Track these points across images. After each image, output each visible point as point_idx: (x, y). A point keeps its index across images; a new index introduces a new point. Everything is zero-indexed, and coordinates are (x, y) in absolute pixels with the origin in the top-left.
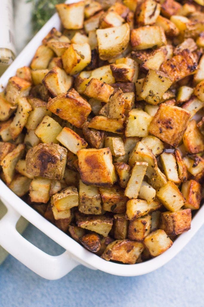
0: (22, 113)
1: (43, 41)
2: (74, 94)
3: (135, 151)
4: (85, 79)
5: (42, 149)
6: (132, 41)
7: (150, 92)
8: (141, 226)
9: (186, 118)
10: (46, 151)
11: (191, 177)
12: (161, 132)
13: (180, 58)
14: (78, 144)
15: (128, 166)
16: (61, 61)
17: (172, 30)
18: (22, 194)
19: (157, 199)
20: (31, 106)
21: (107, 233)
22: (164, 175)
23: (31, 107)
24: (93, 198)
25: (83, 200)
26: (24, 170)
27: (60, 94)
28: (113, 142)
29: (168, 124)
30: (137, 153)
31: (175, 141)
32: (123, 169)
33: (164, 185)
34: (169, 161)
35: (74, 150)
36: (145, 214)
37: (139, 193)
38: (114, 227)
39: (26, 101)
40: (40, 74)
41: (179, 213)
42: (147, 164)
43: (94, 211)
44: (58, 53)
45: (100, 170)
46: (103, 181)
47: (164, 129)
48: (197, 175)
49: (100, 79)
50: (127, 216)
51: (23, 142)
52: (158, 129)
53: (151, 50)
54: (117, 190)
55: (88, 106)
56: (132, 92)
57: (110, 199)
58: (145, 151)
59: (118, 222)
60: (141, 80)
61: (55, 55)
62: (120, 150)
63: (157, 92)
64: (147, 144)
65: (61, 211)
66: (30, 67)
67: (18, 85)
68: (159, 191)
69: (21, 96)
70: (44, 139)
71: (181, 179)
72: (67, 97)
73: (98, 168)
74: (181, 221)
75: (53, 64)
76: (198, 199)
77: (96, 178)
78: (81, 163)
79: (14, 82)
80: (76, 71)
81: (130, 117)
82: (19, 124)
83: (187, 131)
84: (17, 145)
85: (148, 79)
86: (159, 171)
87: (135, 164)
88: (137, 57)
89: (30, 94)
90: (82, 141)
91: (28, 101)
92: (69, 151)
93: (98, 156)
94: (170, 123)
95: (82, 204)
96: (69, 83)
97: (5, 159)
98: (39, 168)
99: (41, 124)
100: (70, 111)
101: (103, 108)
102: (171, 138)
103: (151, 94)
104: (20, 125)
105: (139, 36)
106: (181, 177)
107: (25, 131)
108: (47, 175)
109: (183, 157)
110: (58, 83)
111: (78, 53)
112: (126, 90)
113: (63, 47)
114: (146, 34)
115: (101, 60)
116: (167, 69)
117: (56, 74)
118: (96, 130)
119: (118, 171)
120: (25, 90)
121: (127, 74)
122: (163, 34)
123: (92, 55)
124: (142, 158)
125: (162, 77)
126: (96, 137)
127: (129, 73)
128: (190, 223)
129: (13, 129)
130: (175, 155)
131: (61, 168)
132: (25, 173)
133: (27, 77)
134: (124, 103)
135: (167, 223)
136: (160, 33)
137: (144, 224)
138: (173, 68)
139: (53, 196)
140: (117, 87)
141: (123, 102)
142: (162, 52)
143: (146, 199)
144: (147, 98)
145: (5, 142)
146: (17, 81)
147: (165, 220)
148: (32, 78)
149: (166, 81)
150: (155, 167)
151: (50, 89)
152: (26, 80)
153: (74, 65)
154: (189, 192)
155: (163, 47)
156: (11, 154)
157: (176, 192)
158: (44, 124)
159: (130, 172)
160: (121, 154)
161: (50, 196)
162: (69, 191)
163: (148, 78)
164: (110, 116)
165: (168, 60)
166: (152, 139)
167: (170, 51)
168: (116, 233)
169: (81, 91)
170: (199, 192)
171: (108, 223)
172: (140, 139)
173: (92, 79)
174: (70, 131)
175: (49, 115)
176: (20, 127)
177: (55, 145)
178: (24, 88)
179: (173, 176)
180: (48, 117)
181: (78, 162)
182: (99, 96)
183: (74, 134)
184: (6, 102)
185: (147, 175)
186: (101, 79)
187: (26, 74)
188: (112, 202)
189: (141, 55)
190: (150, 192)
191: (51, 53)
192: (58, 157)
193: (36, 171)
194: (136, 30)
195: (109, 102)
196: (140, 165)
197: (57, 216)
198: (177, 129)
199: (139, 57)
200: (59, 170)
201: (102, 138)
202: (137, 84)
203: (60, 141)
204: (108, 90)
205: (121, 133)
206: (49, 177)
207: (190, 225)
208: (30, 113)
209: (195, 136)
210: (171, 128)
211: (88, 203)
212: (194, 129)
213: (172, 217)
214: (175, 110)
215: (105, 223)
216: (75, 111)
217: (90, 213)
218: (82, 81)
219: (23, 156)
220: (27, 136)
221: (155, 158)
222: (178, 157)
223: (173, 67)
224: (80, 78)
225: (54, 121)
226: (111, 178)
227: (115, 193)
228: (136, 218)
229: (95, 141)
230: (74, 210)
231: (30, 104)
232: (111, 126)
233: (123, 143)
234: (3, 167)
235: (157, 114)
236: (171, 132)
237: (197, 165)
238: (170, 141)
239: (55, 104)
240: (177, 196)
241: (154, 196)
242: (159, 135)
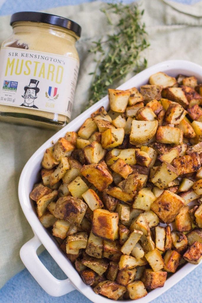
0: (62, 169)
1: (92, 115)
2: (103, 167)
3: (136, 221)
4: (114, 156)
5: (70, 200)
6: (157, 134)
7: (159, 180)
8: (127, 276)
9: (180, 206)
10: (71, 203)
11: (173, 248)
12: (160, 210)
13: (189, 158)
14: (96, 205)
15: (128, 230)
16: (101, 136)
17: (190, 134)
18: (48, 226)
19: (144, 259)
20: (70, 166)
21: (102, 274)
22: (154, 244)
23: (69, 166)
24: (97, 247)
25: (90, 245)
26: (53, 210)
27: (93, 162)
28: (123, 209)
29: (166, 207)
30: (137, 223)
31: (168, 220)
32: (124, 232)
33: (151, 250)
34: (160, 234)
35: (93, 208)
36: (132, 268)
37: (132, 252)
38: (108, 271)
39: (67, 160)
40: (83, 142)
41: (157, 274)
42: (142, 233)
43: (96, 256)
44: (100, 130)
45: (106, 228)
46: (107, 237)
47: (162, 209)
48: (179, 248)
50: (119, 266)
51: (57, 189)
52: (158, 208)
53: (170, 146)
54: (117, 244)
55: (111, 178)
56: (146, 175)
57: (110, 250)
58: (143, 224)
59: (112, 268)
60: (155, 168)
61: (97, 130)
62: (126, 216)
63: (164, 181)
64: (147, 217)
65: (72, 249)
66: (77, 132)
67: (63, 147)
68: (147, 253)
69: (65, 155)
70: (73, 193)
71: (165, 249)
72: (97, 168)
73: (106, 227)
74: (157, 280)
75: (94, 137)
76: (176, 266)
77: (103, 233)
78: (95, 219)
79: (61, 144)
80: (110, 147)
81: (139, 195)
82: (57, 177)
83: (179, 215)
84: (53, 190)
85: (160, 169)
86: (150, 239)
87: (133, 231)
88: (157, 148)
89: (71, 156)
90: (100, 203)
91: (68, 161)
92: (88, 207)
93: (108, 218)
94: (168, 206)
95: (88, 247)
96: (102, 154)
97: (41, 199)
98: (63, 214)
99: (73, 182)
100: (97, 178)
101: (122, 183)
102: (165, 217)
103: (159, 181)
104: (58, 177)
105: (163, 133)
106: (166, 247)
107: (61, 182)
108: (68, 220)
109: (172, 232)
110: (93, 154)
111: (113, 136)
112: (142, 172)
113: (104, 126)
114: (169, 133)
115: (131, 144)
116: (177, 164)
117: (93, 148)
118: (112, 197)
119: (120, 232)
120: (69, 151)
121: (145, 162)
122: (182, 136)
123: (124, 139)
124: (140, 228)
125: (170, 171)
126: (111, 202)
127: (147, 161)
128: (164, 283)
129: (53, 179)
130: (166, 229)
131: (80, 218)
132: (53, 212)
133: (73, 141)
134: (137, 184)
135: (147, 278)
136: (180, 134)
137: (130, 275)
138: (182, 164)
139: (69, 237)
140: (137, 168)
141: (136, 183)
142: (177, 150)
143: (136, 257)
144: (156, 183)
145: (45, 186)
146: (65, 143)
147: (146, 276)
148: (76, 143)
149: (173, 174)
150: (147, 236)
151: (87, 157)
152: (72, 143)
153: (109, 144)
154: (169, 259)
155: (179, 146)
156: (46, 197)
157: (159, 258)
158: (75, 183)
159: (129, 235)
160: (126, 220)
161: (67, 235)
162: (81, 236)
163: (160, 168)
164: (125, 190)
165: (180, 157)
166: (152, 214)
167: (184, 149)
168: (108, 274)
169: (109, 164)
170: (178, 261)
171: (104, 267)
172: (143, 211)
173: (119, 159)
174: (93, 193)
175: (81, 177)
176: (58, 179)
177: (79, 200)
179: (160, 245)
180: (79, 178)
181: (93, 217)
182: (120, 173)
183: (95, 196)
184: (52, 157)
185: (141, 240)
186: (126, 160)
187: (72, 138)
188: (111, 253)
189: (161, 148)
190: (141, 253)
191: (96, 127)
192: (80, 210)
193: (61, 215)
194: (163, 127)
195: (127, 179)
196: (137, 233)
197: (68, 251)
198: (171, 212)
199: (159, 149)
200: (78, 219)
201: (115, 203)
202: (152, 170)
203: (84, 198)
204: (128, 170)
205: (130, 204)
206: (69, 222)
207: (163, 284)
208: (67, 171)
209: (185, 219)
210: (168, 210)
211: (93, 249)
212: (186, 214)
213: (152, 275)
214: (174, 198)
215: (102, 266)
216: (100, 179)
217: (93, 256)
218: (112, 157)
219: (55, 200)
220: (62, 185)
221: (149, 230)
222: (168, 232)
223: (182, 163)
224: (111, 154)
225: (83, 182)
226: (114, 236)
227: (115, 247)
228: (124, 270)
229: (110, 205)
230: (82, 251)
231: (70, 164)
232: (124, 197)
233: (129, 212)
234: (38, 205)
235: (160, 197)
236: (167, 213)
237: (180, 241)
238: (165, 219)
239: (87, 170)
240: (159, 261)
241: (142, 256)
242: (158, 213)
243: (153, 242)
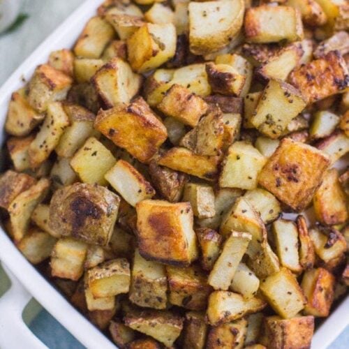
0: (52, 128)
1: (98, 10)
2: (142, 107)
3: (233, 213)
4: (161, 83)
5: (79, 192)
6: (246, 27)
7: (267, 117)
8: (229, 336)
9: (322, 167)
10: (84, 197)
11: (319, 263)
12: (278, 185)
13: (323, 64)
14: (140, 191)
15: (219, 236)
16: (125, 47)
17: (315, 16)
18: (38, 259)
19: (260, 295)
20: (69, 118)
21: (172, 342)
22: (276, 257)
23: (67, 119)
24: (154, 283)
25: (136, 283)
26: (45, 221)
27: (118, 103)
28: (199, 193)
29: (291, 173)
30: (236, 217)
31: (300, 202)
32: (210, 241)
33: (273, 273)
34: (286, 234)
35: (133, 201)
36: (238, 317)
37: (232, 282)
38: (184, 332)
39: (61, 109)
40: (88, 65)
41: (293, 321)
42: (250, 237)
43: (154, 303)
44: (122, 35)
45: (171, 238)
46: (175, 256)
47: (284, 181)
48: (330, 261)
49: (186, 86)
50: (208, 318)
51: (48, 175)
52: (273, 178)
53: (277, 46)
54: (196, 272)
55: (163, 129)
56: (237, 112)
57: (183, 287)
58: (249, 216)
59: (192, 325)
60: (255, 95)
61: (115, 36)
62: (207, 207)
63: (279, 118)
64: (252, 202)
65: (98, 297)
66: (73, 51)
67: (49, 81)
68: (264, 281)
69: (53, 99)
70: (83, 175)
71: (302, 266)
72: (130, 111)
73: (169, 236)
74: (295, 335)
75: (112, 52)
76: (328, 301)
77: (164, 251)
78: (141, 223)
79: (43, 75)
80: (148, 68)
81: (231, 155)
82: (44, 146)
83: (322, 188)
84: (38, 179)
85: (266, 95)
86: (268, 249)
87: (230, 234)
88: (252, 54)
89: (67, 97)
90: (147, 187)
91: (64, 110)
92: (123, 200)
93: (171, 215)
94: (295, 172)
95: (135, 289)
96: (135, 85)
97: (15, 201)
98: (70, 224)
99: (82, 151)
100: (132, 135)
101: (187, 136)
102: (293, 196)
103: (269, 121)
104: (46, 147)
105: (258, 21)
106: (304, 261)
107: (53, 158)
108: (82, 236)
109: (310, 229)
110: (116, 84)
111: (155, 40)
112: (227, 108)
113: (131, 25)
114: (271, 18)
115: (192, 54)
116: (299, 81)
117: (115, 70)
118: (171, 170)
119: (202, 243)
120: (61, 89)
121: (232, 83)
122: (299, 21)
123: (178, 44)
124: (243, 225)
125: (289, 95)
126: (170, 182)
127: (236, 82)
128: (310, 340)
129: (35, 152)
130: (297, 223)
131: (107, 228)
132: (47, 227)
133: (65, 68)
134: (222, 132)
135: (273, 335)
136: (295, 18)
137: (235, 333)
138: (311, 80)
139: (89, 272)
140: (214, 102)
141: (221, 130)
142: (295, 52)
143: (243, 292)
144: (261, 126)
145: (19, 172)
146: (50, 73)
147: (270, 330)
148: (74, 70)
149: (295, 100)
150: (262, 242)
151: (103, 94)
152: (64, 72)
153: (146, 58)
154: (314, 287)
155: (297, 44)
156: (25, 194)
157: (293, 287)
158: (86, 151)
159: (221, 246)
160: (209, 215)
161: (85, 269)
162: (115, 266)
163: (266, 93)
164: (197, 150)
165: (303, 65)
166: (263, 195)
167: (307, 50)
168: (187, 342)
169: (153, 102)
170: (331, 290)
171: (176, 326)
172: (243, 192)
173: (174, 85)
174: (130, 167)
175: (95, 137)
176: (46, 151)
177: (100, 189)
178: (59, 87)
179: (291, 259)
180: (93, 139)
181: (136, 220)
182: (182, 116)
183: (134, 173)
184: (27, 106)
185: (248, 253)
186: (189, 86)
187: (64, 61)
188: (186, 292)
189: (258, 53)
190: (251, 282)
191: (111, 31)
192: (105, 209)
193: (65, 227)
194: (255, 10)
195: (198, 127)
196: (239, 238)
197: (92, 304)
198: (305, 183)
199: (256, 55)
200: (103, 230)
201: (180, 183)
202: (247, 101)
203: (110, 182)
204: (197, 108)
205: (213, 180)
206: (86, 240)
207: (310, 343)
208: (65, 129)
209: (334, 196)
210: (296, 181)
211: (145, 290)
212: (334, 185)
213: (282, 327)
214: (306, 151)
215: (170, 325)
216: (139, 136)
217: (147, 305)
218: (157, 85)
219: (46, 199)
220: (56, 165)
221: (264, 227)
222: (303, 228)
223: (309, 78)
224: (154, 80)
225: (103, 147)
226: (190, 253)
227: (192, 278)
228: (221, 323)
229: (169, 188)
230: (122, 299)
231: (67, 115)
232: (197, 167)
233: (213, 197)
234: (11, 215)
235: (275, 154)
236: (295, 188)
237: (332, 245)
238: (292, 201)
239: (108, 121)
240: (294, 294)
241: (256, 289)
242: (274, 190)
243: (274, 255)
